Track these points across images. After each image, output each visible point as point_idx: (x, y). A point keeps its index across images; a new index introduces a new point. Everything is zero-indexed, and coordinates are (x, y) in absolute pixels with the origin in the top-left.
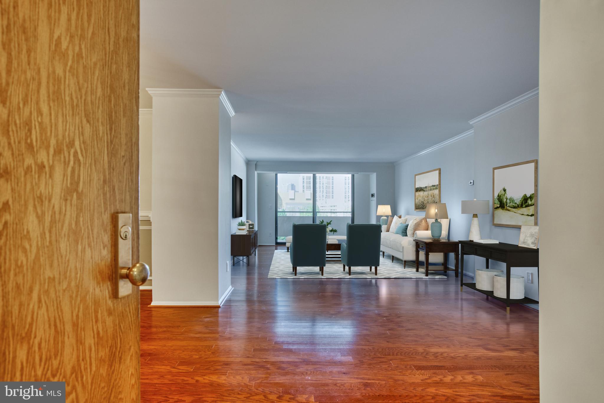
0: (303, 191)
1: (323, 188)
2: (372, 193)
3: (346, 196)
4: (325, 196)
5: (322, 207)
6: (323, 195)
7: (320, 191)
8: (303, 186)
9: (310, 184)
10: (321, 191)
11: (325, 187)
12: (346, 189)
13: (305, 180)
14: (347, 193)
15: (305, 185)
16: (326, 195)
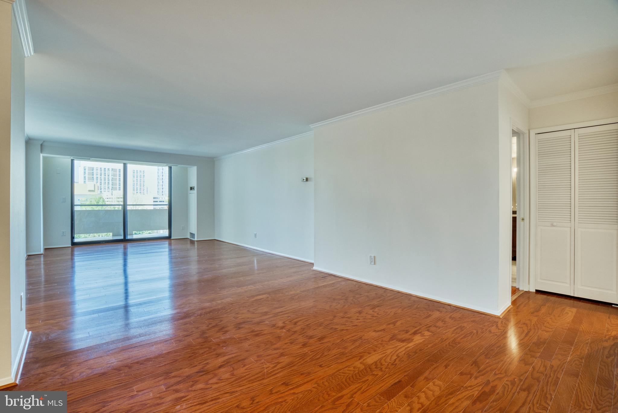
0: (85, 182)
1: (109, 180)
2: (192, 186)
3: (134, 188)
4: (110, 188)
5: (108, 198)
6: (108, 187)
7: (105, 182)
8: (85, 177)
9: (93, 175)
10: (107, 183)
11: (110, 179)
12: (134, 181)
13: (87, 171)
14: (135, 185)
15: (87, 176)
16: (112, 187)
